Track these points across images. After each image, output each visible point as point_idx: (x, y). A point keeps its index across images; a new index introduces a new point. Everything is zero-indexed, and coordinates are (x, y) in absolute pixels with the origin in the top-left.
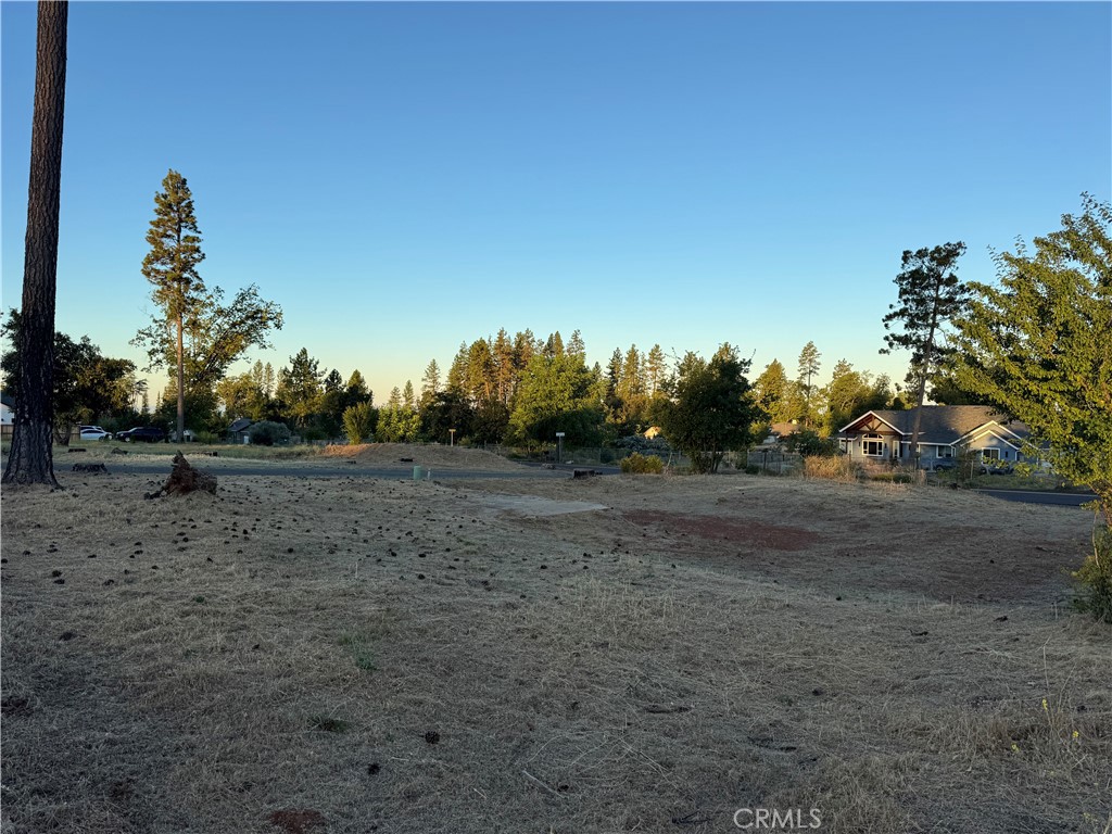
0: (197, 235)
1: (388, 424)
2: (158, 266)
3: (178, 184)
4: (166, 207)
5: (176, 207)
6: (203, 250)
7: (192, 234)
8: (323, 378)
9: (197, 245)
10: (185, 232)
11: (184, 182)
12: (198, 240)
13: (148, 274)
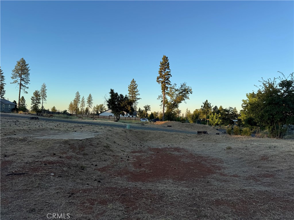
0: (170, 71)
1: (212, 120)
2: (160, 79)
3: (165, 59)
4: (162, 64)
5: (165, 64)
6: (171, 75)
7: (168, 71)
8: (212, 108)
9: (170, 73)
10: (167, 70)
11: (167, 58)
12: (170, 72)
13: (158, 82)
